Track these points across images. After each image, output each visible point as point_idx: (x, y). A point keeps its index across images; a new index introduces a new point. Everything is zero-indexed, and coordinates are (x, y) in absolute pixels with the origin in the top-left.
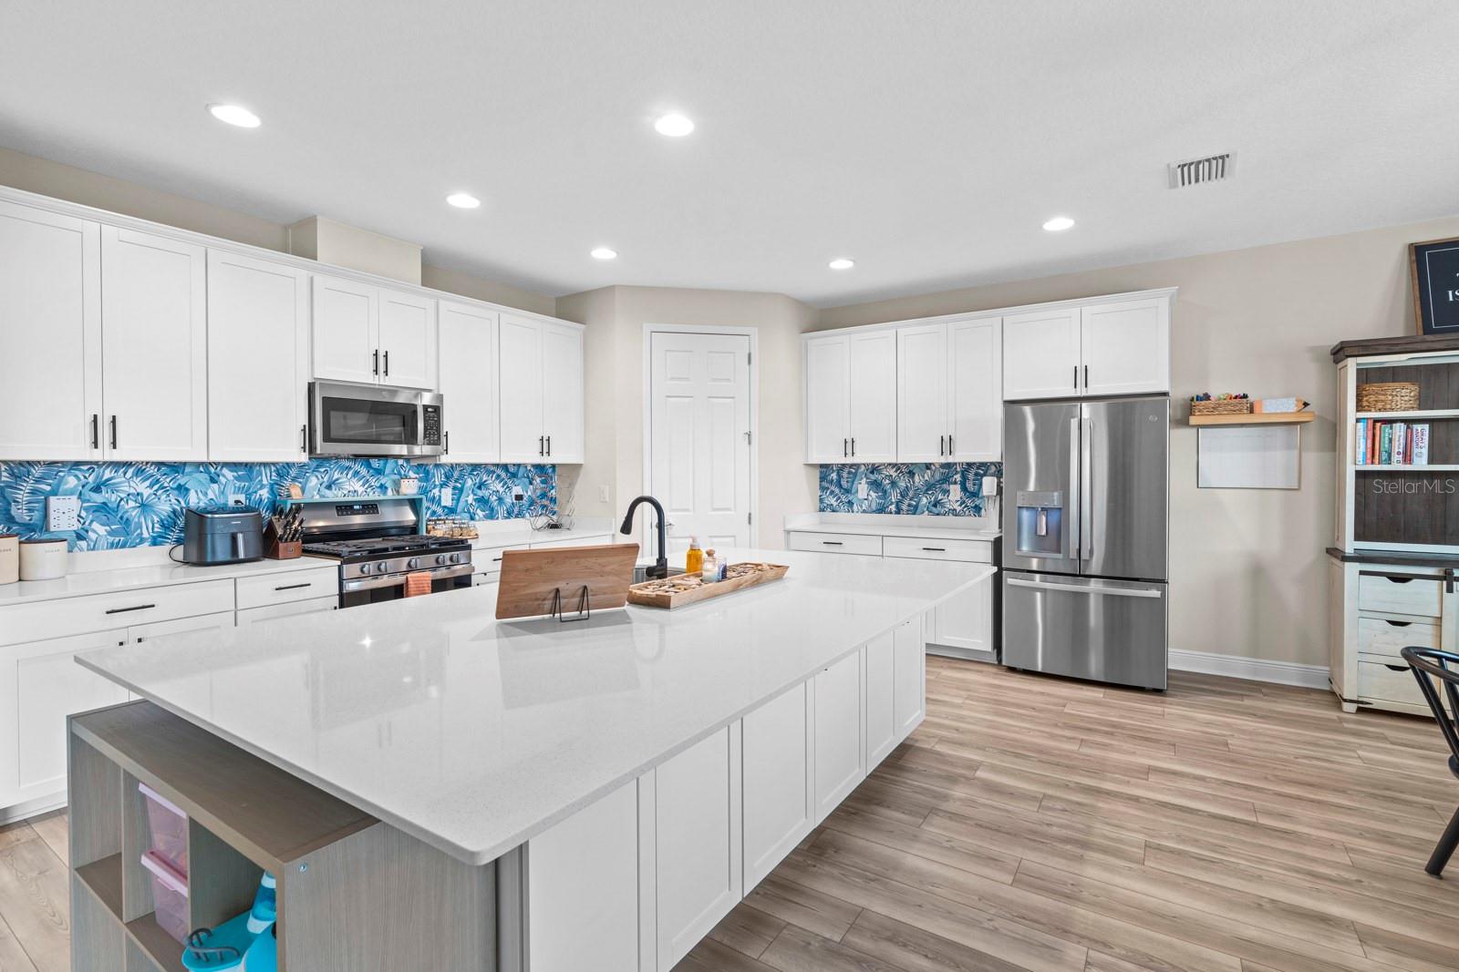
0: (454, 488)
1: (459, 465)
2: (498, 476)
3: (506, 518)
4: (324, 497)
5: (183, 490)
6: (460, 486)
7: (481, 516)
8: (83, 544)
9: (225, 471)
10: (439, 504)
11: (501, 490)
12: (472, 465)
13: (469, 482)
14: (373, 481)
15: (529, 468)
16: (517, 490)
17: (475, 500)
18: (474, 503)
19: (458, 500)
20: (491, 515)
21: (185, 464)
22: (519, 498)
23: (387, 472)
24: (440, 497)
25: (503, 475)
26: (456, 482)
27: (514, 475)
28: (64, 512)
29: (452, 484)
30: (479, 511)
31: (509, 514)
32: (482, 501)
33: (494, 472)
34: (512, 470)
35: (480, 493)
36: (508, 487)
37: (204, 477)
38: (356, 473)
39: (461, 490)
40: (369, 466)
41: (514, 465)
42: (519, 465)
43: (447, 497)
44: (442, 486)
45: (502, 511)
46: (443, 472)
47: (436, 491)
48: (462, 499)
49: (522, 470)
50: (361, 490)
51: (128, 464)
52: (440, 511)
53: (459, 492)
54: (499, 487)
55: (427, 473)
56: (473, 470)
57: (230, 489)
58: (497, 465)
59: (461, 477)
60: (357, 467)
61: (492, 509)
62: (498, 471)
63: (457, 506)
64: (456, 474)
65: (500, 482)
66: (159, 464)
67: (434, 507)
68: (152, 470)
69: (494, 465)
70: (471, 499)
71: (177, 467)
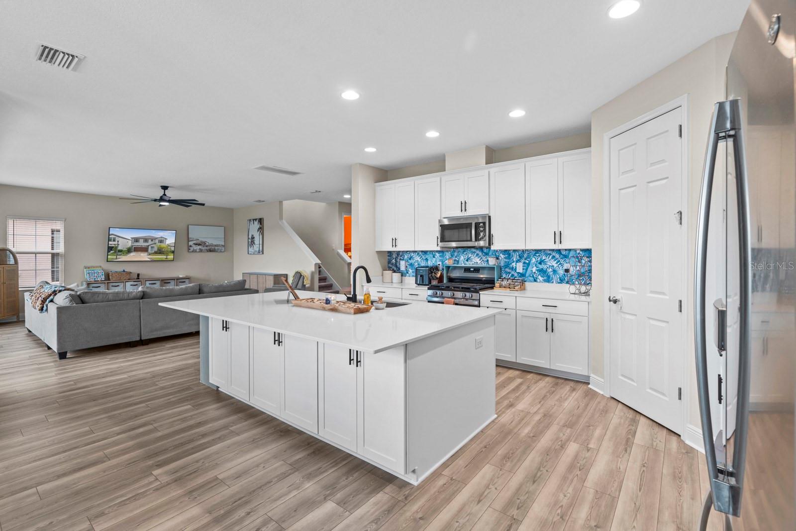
0: (524, 263)
1: (527, 250)
2: (554, 257)
3: (559, 283)
4: (465, 264)
5: (427, 260)
6: (528, 262)
7: (541, 280)
8: (407, 274)
9: (437, 254)
10: (516, 271)
11: (555, 265)
12: (535, 250)
13: (534, 260)
14: (484, 258)
15: (578, 252)
16: (566, 266)
17: (537, 270)
18: (536, 272)
19: (527, 269)
20: (548, 280)
21: (427, 251)
22: (567, 271)
23: (490, 254)
24: (516, 267)
25: (557, 256)
26: (525, 259)
27: (565, 256)
28: (403, 265)
29: (523, 261)
30: (539, 277)
31: (561, 281)
32: (542, 272)
33: (551, 254)
34: (564, 253)
35: (541, 267)
36: (560, 264)
37: (431, 256)
38: (477, 255)
39: (529, 264)
40: (482, 251)
41: (566, 250)
42: (570, 250)
43: (520, 268)
44: (517, 262)
45: (556, 278)
46: (518, 254)
47: (514, 264)
48: (529, 269)
49: (572, 254)
50: (479, 262)
51: (416, 252)
52: (516, 275)
53: (527, 265)
54: (554, 263)
55: (509, 255)
56: (536, 253)
57: (438, 260)
58: (553, 250)
59: (528, 257)
60: (478, 252)
61: (549, 277)
62: (554, 254)
63: (526, 272)
64: (525, 256)
65: (555, 260)
66: (422, 251)
67: (513, 273)
68: (420, 253)
69: (550, 250)
70: (534, 269)
71: (425, 252)
